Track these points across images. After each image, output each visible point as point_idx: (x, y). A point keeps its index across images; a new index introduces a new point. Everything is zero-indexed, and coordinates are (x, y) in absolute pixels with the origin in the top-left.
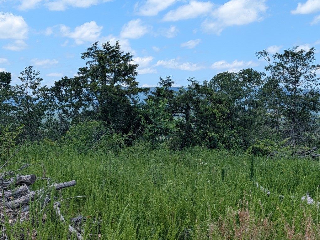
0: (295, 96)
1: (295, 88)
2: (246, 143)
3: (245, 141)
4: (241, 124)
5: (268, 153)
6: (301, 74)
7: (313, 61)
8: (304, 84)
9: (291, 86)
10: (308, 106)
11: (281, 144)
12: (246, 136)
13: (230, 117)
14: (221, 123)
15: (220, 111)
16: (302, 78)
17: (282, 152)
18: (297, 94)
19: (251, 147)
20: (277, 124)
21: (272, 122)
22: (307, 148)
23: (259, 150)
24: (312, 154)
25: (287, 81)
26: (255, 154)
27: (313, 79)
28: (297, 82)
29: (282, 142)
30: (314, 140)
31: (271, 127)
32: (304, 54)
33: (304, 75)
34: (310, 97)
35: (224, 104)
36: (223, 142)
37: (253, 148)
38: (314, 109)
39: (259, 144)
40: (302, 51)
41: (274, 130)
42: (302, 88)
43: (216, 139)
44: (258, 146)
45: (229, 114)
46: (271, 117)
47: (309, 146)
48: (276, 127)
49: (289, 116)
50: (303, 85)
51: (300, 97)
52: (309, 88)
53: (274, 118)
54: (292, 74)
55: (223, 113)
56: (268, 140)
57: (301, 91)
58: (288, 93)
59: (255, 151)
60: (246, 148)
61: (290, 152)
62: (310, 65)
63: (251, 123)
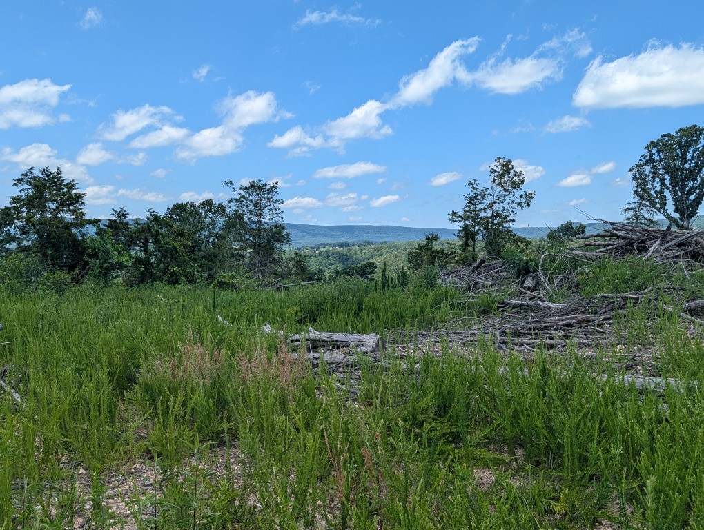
0: (259, 229)
1: (260, 221)
2: (211, 277)
3: (210, 275)
4: (205, 257)
5: (233, 286)
6: (265, 207)
7: (276, 194)
8: (269, 217)
9: (256, 219)
10: (273, 238)
11: (247, 277)
12: (210, 269)
13: (192, 250)
14: (184, 257)
15: (183, 244)
16: (266, 211)
17: (247, 284)
18: (262, 227)
19: (216, 281)
20: (243, 256)
21: (238, 254)
22: (271, 280)
23: (224, 283)
24: (277, 286)
25: (251, 213)
26: (220, 288)
27: (277, 212)
28: (261, 214)
29: (247, 274)
30: (280, 272)
31: (237, 260)
32: (268, 187)
33: (269, 208)
34: (275, 230)
35: (186, 237)
36: (186, 277)
37: (218, 282)
38: (278, 241)
39: (224, 277)
40: (266, 185)
41: (241, 263)
42: (266, 220)
43: (178, 273)
44: (223, 280)
45: (191, 247)
46: (236, 250)
47: (275, 278)
48: (242, 260)
49: (254, 249)
50: (267, 218)
51: (265, 230)
52: (274, 221)
53: (240, 250)
54: (256, 207)
55: (186, 247)
56: (233, 273)
57: (266, 223)
58: (253, 226)
59: (221, 285)
60: (211, 283)
61: (256, 285)
62: (274, 199)
63: (216, 257)
